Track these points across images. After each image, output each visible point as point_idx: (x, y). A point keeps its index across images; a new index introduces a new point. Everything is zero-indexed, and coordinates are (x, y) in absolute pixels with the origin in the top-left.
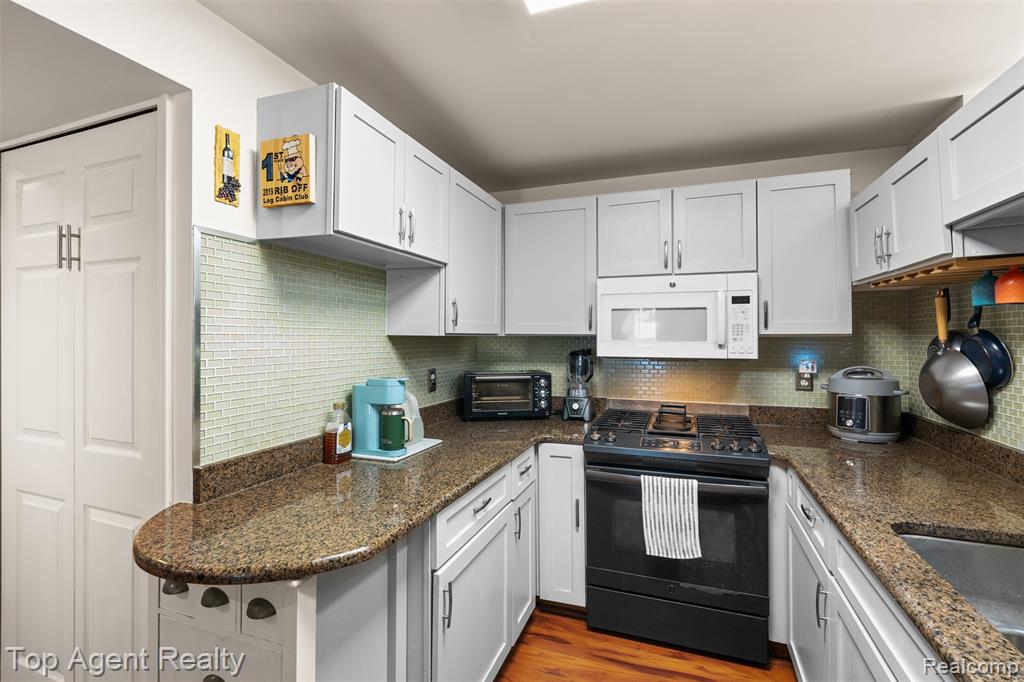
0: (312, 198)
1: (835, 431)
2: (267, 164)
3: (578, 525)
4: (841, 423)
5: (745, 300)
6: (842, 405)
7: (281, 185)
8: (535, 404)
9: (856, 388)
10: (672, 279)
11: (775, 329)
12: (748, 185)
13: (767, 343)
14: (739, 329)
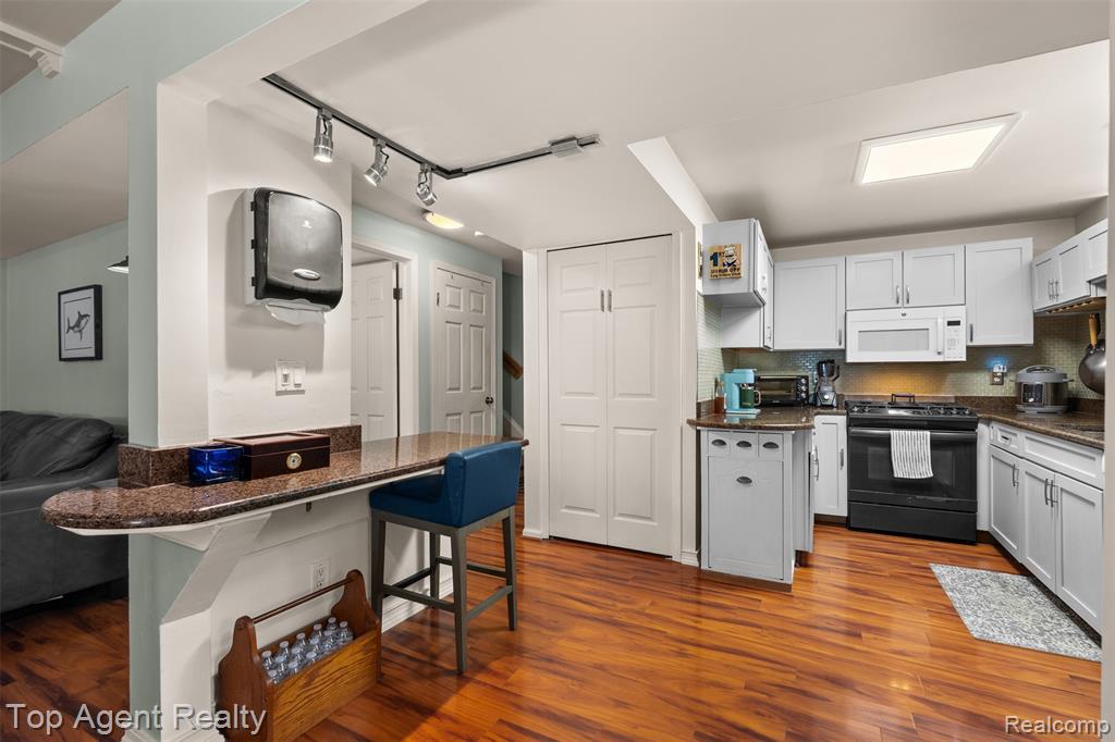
0: (742, 275)
1: (1020, 407)
2: (714, 257)
3: (842, 464)
4: (1025, 401)
5: (958, 323)
6: (1025, 390)
7: (722, 268)
8: (798, 396)
9: (1036, 378)
10: (904, 311)
11: (977, 342)
12: (958, 250)
13: (972, 351)
14: (952, 342)
